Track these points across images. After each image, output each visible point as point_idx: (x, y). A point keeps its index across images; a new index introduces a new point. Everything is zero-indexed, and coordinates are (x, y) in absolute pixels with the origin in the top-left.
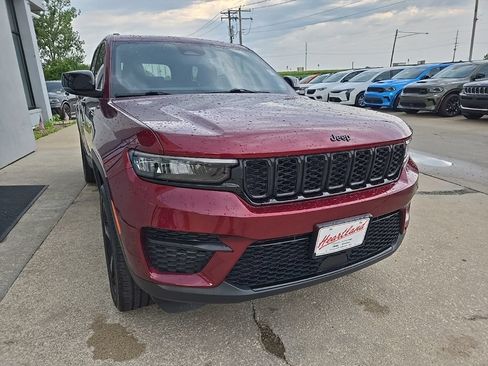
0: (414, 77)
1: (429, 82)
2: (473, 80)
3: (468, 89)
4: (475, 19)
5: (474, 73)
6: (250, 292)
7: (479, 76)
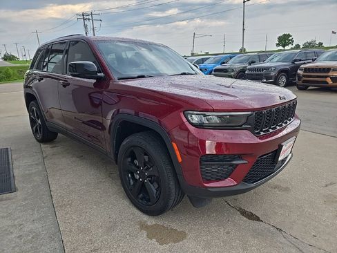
0: (216, 62)
1: (227, 66)
2: (250, 64)
3: (250, 70)
4: (244, 29)
5: (250, 60)
6: (252, 185)
7: (253, 62)
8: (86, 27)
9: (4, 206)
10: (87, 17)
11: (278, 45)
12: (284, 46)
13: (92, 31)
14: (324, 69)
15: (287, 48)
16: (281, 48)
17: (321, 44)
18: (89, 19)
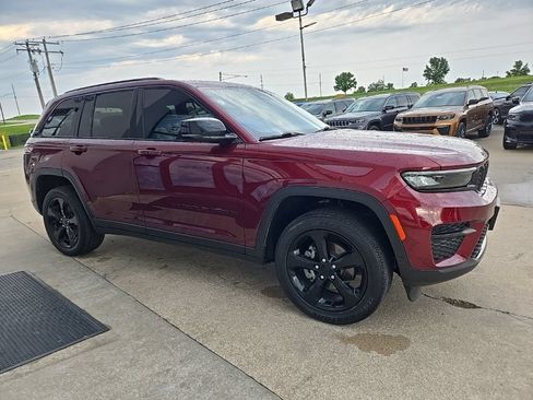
2: (325, 116)
8: (33, 63)
9: (113, 352)
10: (36, 48)
11: (337, 88)
12: (345, 90)
13: (47, 71)
14: (428, 117)
15: (349, 92)
16: (341, 92)
17: (390, 85)
18: (40, 51)
